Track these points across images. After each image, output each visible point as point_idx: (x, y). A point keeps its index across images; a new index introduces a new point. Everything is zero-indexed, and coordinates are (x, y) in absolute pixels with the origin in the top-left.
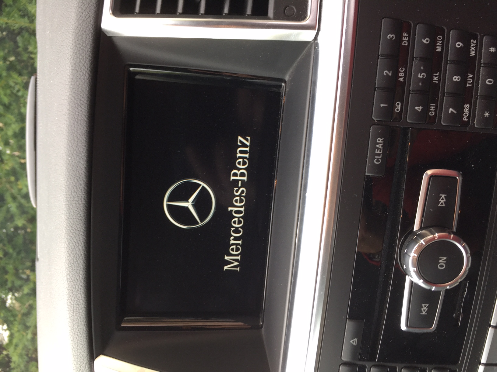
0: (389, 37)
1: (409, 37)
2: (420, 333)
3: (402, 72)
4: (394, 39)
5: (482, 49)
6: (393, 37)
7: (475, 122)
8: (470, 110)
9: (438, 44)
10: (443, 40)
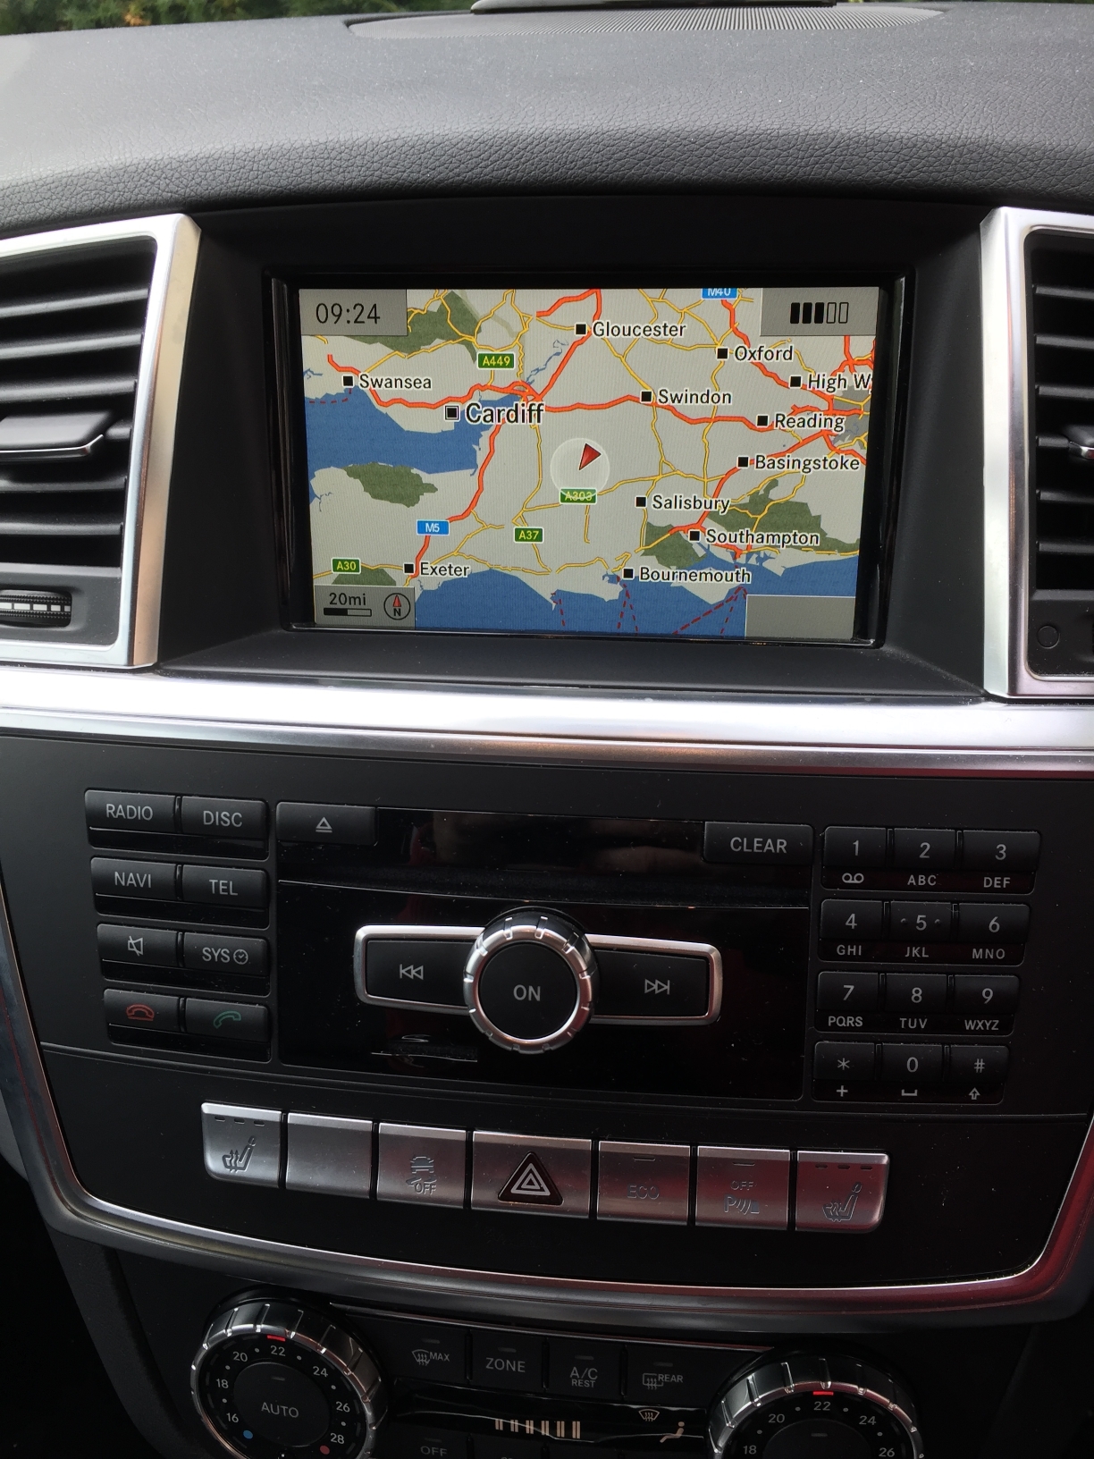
0: (1002, 848)
1: (1001, 890)
2: (352, 969)
3: (926, 880)
4: (997, 857)
5: (979, 1044)
6: (1001, 855)
7: (827, 1042)
8: (850, 1028)
9: (987, 951)
10: (995, 961)
